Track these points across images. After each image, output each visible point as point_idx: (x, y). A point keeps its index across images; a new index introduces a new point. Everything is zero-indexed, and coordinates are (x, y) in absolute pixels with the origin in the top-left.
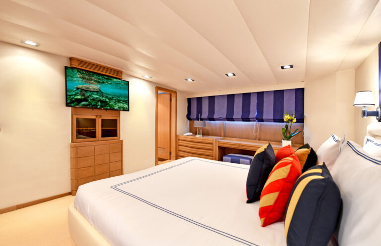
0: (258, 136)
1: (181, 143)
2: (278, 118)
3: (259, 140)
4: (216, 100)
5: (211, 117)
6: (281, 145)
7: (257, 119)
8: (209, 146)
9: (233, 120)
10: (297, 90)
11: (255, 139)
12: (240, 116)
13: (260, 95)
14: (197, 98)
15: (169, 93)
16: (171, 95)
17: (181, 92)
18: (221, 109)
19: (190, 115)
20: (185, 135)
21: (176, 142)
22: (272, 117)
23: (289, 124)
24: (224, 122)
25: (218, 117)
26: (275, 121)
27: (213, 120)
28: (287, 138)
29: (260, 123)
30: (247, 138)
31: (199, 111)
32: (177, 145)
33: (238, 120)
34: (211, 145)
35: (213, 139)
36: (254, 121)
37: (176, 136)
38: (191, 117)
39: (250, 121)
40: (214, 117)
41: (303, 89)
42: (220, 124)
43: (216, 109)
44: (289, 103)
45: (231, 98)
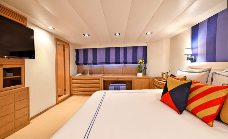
0: (124, 72)
1: (74, 81)
2: (135, 61)
3: (124, 74)
4: (98, 51)
5: (94, 62)
6: (137, 76)
7: (124, 62)
8: (97, 81)
9: (109, 63)
10: (144, 47)
11: (122, 74)
12: (114, 61)
13: (125, 49)
14: (84, 49)
15: (63, 44)
16: (64, 45)
17: (72, 44)
18: (101, 56)
19: (78, 61)
20: (77, 75)
21: (70, 81)
22: (132, 61)
23: (141, 64)
24: (103, 65)
25: (100, 62)
26: (133, 63)
27: (96, 64)
28: (140, 72)
29: (125, 64)
30: (117, 74)
31: (86, 58)
32: (71, 83)
33: (113, 63)
34: (99, 80)
35: (100, 77)
36: (122, 63)
37: (70, 77)
38: (80, 62)
39: (119, 64)
40: (97, 62)
41: (146, 47)
42: (101, 67)
43: (98, 57)
44: (140, 53)
45: (108, 50)
